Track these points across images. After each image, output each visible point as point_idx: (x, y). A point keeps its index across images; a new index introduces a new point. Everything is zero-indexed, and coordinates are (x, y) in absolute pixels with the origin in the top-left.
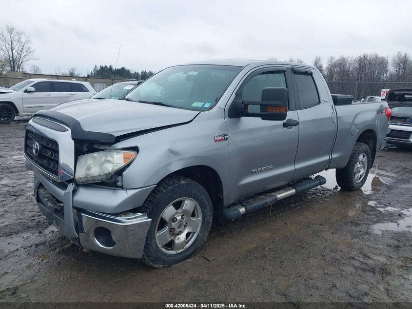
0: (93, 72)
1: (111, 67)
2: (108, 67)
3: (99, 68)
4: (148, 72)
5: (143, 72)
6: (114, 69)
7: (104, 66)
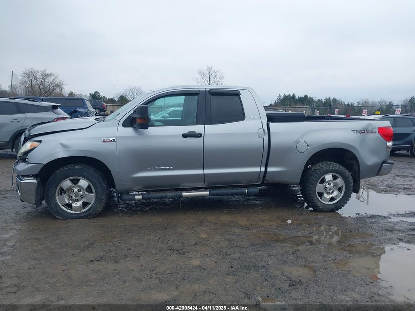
0: (276, 101)
1: (294, 96)
2: (291, 95)
3: (282, 97)
4: (332, 98)
5: (326, 99)
6: (297, 97)
7: (287, 95)
